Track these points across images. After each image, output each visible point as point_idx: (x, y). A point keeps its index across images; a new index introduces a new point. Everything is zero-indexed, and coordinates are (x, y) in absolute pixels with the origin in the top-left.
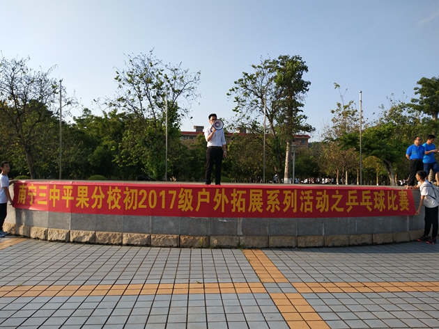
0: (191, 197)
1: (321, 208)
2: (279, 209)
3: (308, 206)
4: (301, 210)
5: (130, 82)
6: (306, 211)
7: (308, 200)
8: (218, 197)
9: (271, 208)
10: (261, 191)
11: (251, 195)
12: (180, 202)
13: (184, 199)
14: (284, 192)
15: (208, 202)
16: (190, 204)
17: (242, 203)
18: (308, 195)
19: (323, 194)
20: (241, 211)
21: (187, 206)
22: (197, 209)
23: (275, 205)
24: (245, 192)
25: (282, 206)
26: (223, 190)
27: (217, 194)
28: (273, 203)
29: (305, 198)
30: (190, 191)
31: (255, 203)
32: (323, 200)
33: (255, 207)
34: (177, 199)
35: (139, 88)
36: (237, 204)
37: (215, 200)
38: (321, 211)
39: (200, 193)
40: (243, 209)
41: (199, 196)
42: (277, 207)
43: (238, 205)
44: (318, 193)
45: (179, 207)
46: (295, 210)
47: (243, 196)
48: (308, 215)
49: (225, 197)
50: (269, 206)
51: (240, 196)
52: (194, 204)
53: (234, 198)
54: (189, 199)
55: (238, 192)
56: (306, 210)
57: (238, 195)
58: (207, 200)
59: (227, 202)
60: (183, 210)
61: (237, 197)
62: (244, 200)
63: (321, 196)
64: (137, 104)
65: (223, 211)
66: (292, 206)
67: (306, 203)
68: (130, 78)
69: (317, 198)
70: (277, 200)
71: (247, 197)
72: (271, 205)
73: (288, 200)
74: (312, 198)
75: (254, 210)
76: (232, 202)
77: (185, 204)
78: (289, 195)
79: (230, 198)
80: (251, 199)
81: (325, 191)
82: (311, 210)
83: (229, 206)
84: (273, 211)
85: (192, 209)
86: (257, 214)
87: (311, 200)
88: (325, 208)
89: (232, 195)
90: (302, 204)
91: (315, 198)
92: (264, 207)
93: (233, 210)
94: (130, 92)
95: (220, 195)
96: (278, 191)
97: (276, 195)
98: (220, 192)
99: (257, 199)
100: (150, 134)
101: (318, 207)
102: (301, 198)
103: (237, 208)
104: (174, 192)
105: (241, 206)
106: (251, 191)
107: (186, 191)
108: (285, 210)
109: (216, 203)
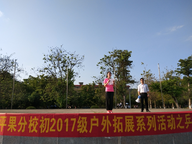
0: (86, 122)
1: (171, 127)
2: (145, 129)
3: (163, 126)
4: (159, 129)
5: (50, 60)
6: (162, 130)
7: (163, 122)
8: (104, 122)
9: (140, 129)
10: (132, 117)
11: (126, 120)
12: (79, 126)
13: (81, 124)
14: (147, 117)
15: (98, 126)
16: (85, 128)
17: (120, 125)
18: (162, 118)
19: (171, 117)
20: (120, 132)
21: (83, 129)
22: (90, 131)
23: (142, 126)
24: (122, 118)
25: (147, 127)
26: (107, 117)
27: (103, 120)
29: (161, 120)
30: (85, 118)
31: (129, 126)
32: (171, 122)
33: (129, 128)
34: (77, 124)
35: (54, 63)
36: (117, 126)
37: (102, 124)
38: (171, 129)
39: (92, 120)
40: (122, 130)
41: (92, 122)
44: (169, 117)
45: (78, 130)
46: (155, 130)
47: (121, 121)
48: (163, 132)
49: (109, 122)
51: (119, 121)
52: (88, 128)
53: (115, 122)
54: (85, 124)
55: (117, 118)
56: (162, 129)
57: (118, 120)
59: (111, 125)
60: (80, 132)
61: (117, 122)
63: (170, 119)
64: (53, 71)
65: (108, 132)
66: (153, 127)
67: (162, 124)
68: (50, 58)
69: (168, 120)
70: (143, 122)
71: (123, 121)
72: (140, 126)
73: (150, 122)
74: (165, 120)
75: (129, 130)
76: (114, 125)
78: (151, 119)
79: (112, 123)
80: (126, 123)
81: (172, 115)
82: (165, 128)
83: (112, 128)
85: (87, 131)
86: (130, 133)
88: (174, 126)
89: (114, 120)
90: (159, 124)
92: (135, 128)
93: (115, 131)
94: (50, 65)
95: (105, 121)
96: (143, 117)
97: (142, 120)
98: (106, 119)
99: (130, 123)
100: (59, 85)
101: (169, 126)
102: (158, 121)
103: (117, 129)
104: (74, 120)
105: (120, 128)
106: (126, 117)
107: (83, 118)
108: (149, 130)
109: (103, 126)
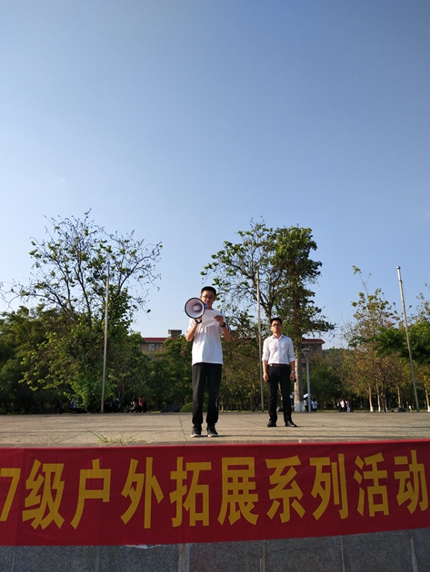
0: (59, 485)
1: (409, 502)
2: (301, 511)
3: (378, 499)
4: (361, 510)
5: (54, 259)
6: (372, 514)
7: (376, 482)
8: (134, 485)
9: (280, 510)
10: (250, 461)
11: (225, 473)
12: (29, 501)
13: (40, 492)
14: (314, 462)
15: (106, 499)
16: (55, 506)
17: (199, 497)
18: (375, 467)
19: (410, 461)
20: (199, 523)
21: (47, 511)
22: (75, 523)
23: (291, 500)
24: (207, 466)
25: (310, 502)
26: (149, 461)
27: (132, 476)
28: (286, 495)
29: (367, 475)
30: (58, 468)
31: (236, 497)
32: (411, 479)
33: (238, 508)
34: (23, 492)
36: (188, 501)
37: (125, 493)
38: (412, 508)
39: (85, 475)
40: (204, 517)
41: (82, 484)
42: (296, 505)
43: (191, 504)
44: (400, 460)
45: (26, 516)
46: (344, 514)
47: (204, 477)
48: (379, 523)
49: (153, 482)
50: (276, 505)
51: (196, 478)
52: (67, 509)
53: (179, 483)
54: (54, 493)
55: (190, 466)
56: (373, 509)
57: (190, 474)
58: (104, 495)
59: (160, 496)
60: (35, 525)
61: (187, 482)
62: (205, 489)
63: (404, 468)
64: (62, 292)
65: (147, 525)
66: (337, 502)
67: (372, 491)
68: (52, 252)
69: (398, 475)
70: (294, 484)
71: (212, 479)
72: (280, 500)
73: (323, 484)
74: (384, 474)
75: (234, 518)
76: (175, 496)
77: (43, 507)
78: (326, 469)
79: (169, 486)
80: (226, 486)
81: (414, 453)
82: (384, 508)
83: (164, 510)
84: (285, 518)
85: (60, 521)
86: (241, 531)
87: (382, 482)
88: (420, 499)
89: (173, 475)
90: (362, 492)
91: (391, 475)
92: (262, 506)
93: (177, 522)
94: (54, 275)
95: (139, 478)
96: (295, 461)
97: (292, 473)
98: (141, 469)
99: (241, 486)
100: (79, 337)
101: (401, 498)
102: (357, 476)
103: (186, 514)
104: (14, 473)
105: (199, 509)
106: (226, 462)
107: (48, 468)
108: (318, 514)
109: (128, 501)
